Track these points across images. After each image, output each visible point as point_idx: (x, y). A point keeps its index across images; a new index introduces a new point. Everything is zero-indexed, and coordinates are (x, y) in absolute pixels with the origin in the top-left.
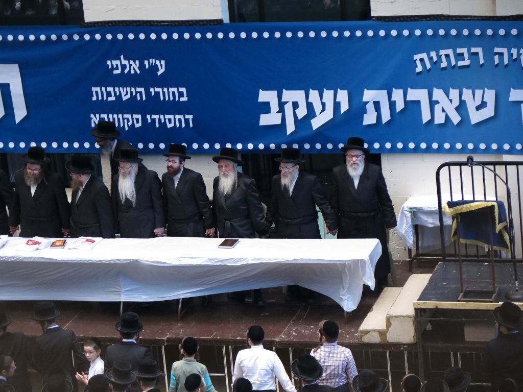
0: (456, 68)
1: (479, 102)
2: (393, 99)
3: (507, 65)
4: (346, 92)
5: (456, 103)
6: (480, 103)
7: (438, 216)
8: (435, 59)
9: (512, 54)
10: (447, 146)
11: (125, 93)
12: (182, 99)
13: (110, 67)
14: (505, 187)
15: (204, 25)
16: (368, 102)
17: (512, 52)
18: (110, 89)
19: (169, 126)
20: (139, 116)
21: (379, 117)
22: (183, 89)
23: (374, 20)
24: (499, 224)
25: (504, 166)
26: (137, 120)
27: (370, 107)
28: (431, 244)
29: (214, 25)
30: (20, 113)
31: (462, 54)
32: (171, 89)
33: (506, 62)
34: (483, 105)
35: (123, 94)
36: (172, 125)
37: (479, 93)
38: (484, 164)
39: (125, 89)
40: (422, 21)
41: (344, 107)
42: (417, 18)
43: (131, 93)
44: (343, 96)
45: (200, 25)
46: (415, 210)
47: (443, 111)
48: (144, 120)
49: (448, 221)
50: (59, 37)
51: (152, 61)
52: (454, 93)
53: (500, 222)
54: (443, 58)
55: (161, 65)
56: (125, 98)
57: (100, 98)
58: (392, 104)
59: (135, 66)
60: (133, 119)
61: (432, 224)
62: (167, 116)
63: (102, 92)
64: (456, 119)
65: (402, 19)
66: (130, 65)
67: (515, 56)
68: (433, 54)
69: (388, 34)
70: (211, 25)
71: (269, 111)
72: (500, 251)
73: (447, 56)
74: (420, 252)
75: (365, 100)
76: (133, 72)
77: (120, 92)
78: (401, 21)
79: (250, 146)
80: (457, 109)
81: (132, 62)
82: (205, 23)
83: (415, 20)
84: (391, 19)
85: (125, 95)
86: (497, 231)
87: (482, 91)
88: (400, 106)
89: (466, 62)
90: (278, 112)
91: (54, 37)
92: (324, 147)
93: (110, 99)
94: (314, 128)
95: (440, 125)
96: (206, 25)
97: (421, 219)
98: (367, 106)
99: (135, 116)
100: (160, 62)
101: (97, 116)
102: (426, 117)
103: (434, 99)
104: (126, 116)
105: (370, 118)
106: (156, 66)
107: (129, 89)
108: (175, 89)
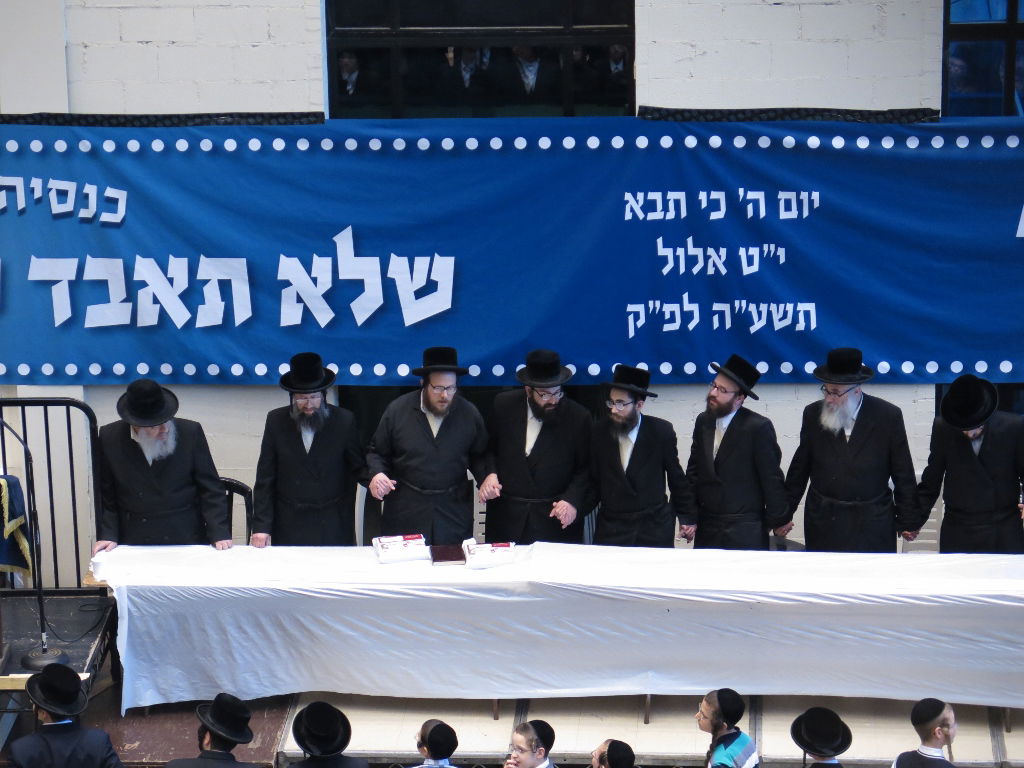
3: (23, 211)
9: (33, 189)
14: (22, 447)
17: (32, 186)
24: (9, 521)
25: (20, 408)
33: (21, 204)
53: (12, 516)
67: (38, 194)
72: (12, 574)
86: (6, 535)
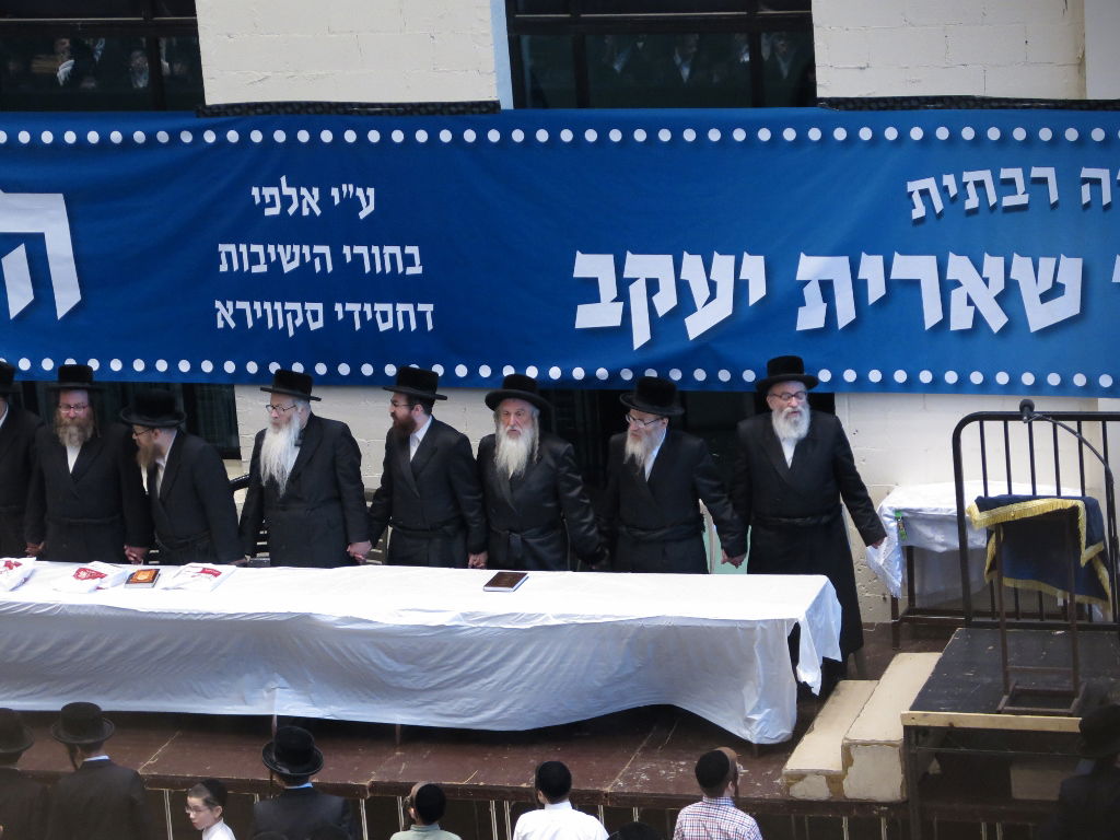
0: (999, 210)
1: (1046, 285)
2: (861, 276)
3: (1108, 207)
4: (760, 259)
5: (998, 285)
6: (1048, 286)
7: (955, 529)
8: (953, 191)
10: (977, 378)
11: (290, 257)
12: (410, 271)
13: (258, 201)
14: (1102, 467)
15: (459, 112)
16: (807, 282)
18: (257, 248)
19: (383, 327)
20: (319, 307)
21: (831, 314)
22: (413, 250)
23: (822, 107)
24: (1087, 547)
25: (1100, 423)
26: (315, 314)
27: (812, 293)
28: (942, 588)
29: (480, 113)
30: (67, 296)
31: (1011, 182)
32: (388, 250)
33: (1106, 198)
34: (1056, 290)
35: (284, 260)
36: (389, 325)
37: (1047, 264)
38: (1056, 418)
39: (289, 247)
40: (927, 108)
41: (757, 292)
42: (914, 103)
43: (302, 256)
44: (754, 268)
45: (451, 113)
46: (906, 514)
47: (970, 302)
48: (330, 313)
49: (977, 540)
50: (151, 138)
51: (348, 188)
52: (993, 265)
53: (1090, 542)
54: (971, 189)
55: (367, 198)
56: (287, 268)
57: (236, 267)
58: (859, 287)
59: (311, 201)
60: (304, 312)
61: (943, 544)
62: (379, 307)
63: (240, 255)
64: (996, 320)
65: (882, 105)
66: (301, 198)
68: (949, 180)
69: (853, 137)
70: (473, 113)
71: (596, 299)
72: (1090, 606)
73: (980, 185)
74: (918, 604)
75: (800, 276)
76: (306, 212)
77: (278, 254)
78: (880, 109)
79: (555, 373)
80: (1000, 299)
81: (304, 191)
82: (461, 108)
83: (911, 108)
84: (859, 105)
85: (288, 262)
86: (1083, 562)
87: (1054, 259)
88: (876, 291)
89: (1021, 199)
90: (615, 300)
91: (139, 137)
92: (712, 376)
93: (256, 269)
94: (692, 336)
95: (962, 333)
96: (463, 112)
97: (920, 534)
98: (807, 291)
99: (309, 306)
100: (365, 192)
101: (230, 304)
102: (932, 315)
103: (950, 276)
104: (289, 306)
105: (811, 317)
106: (357, 199)
107: (296, 248)
108: (396, 250)
